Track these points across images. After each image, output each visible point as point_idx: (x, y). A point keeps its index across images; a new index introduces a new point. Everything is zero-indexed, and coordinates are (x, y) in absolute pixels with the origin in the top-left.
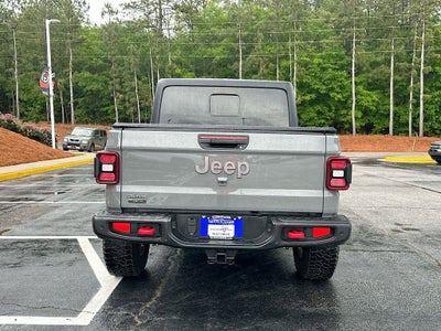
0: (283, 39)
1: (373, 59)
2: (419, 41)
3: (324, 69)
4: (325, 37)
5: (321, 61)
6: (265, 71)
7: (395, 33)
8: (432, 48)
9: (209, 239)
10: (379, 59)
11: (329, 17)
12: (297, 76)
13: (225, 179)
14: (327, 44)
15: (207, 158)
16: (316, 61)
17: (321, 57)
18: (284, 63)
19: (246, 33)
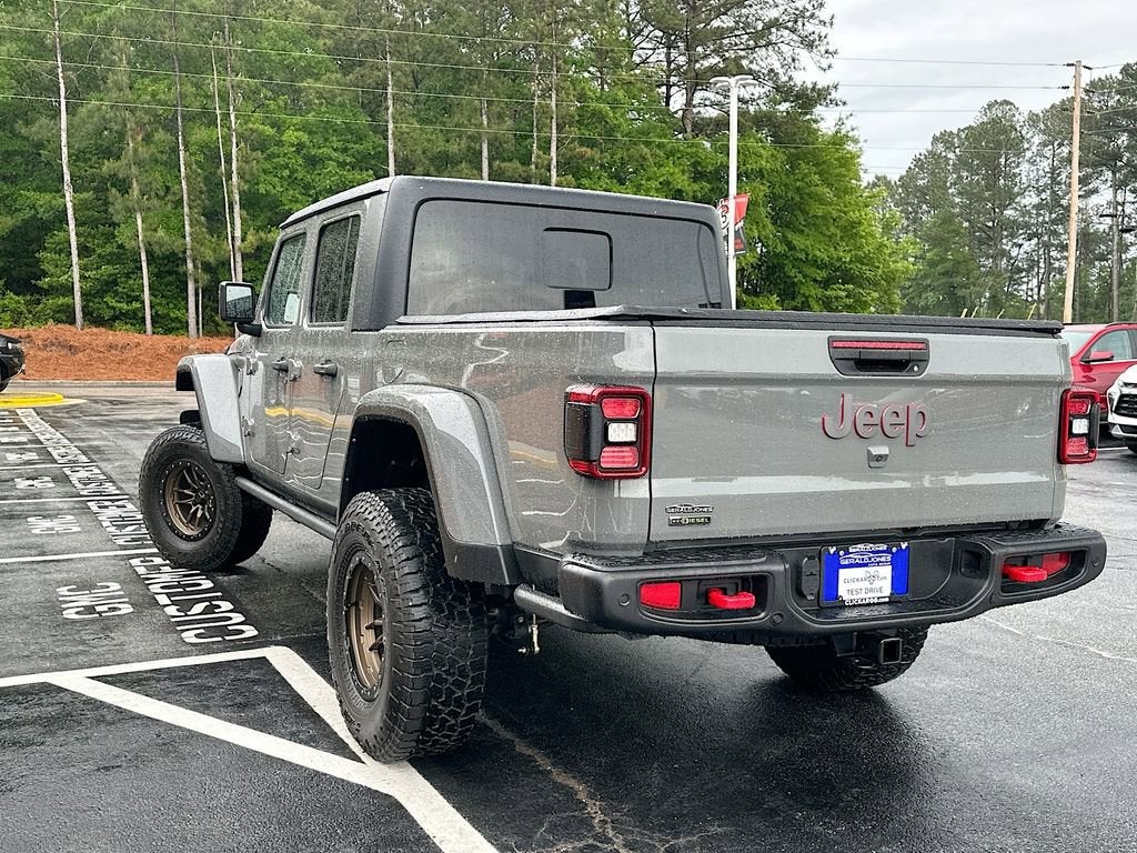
0: (193, 65)
1: (441, 146)
2: (545, 111)
3: (313, 162)
4: (310, 71)
5: (305, 137)
6: (144, 152)
7: (489, 85)
8: (574, 132)
9: (843, 606)
10: (453, 148)
11: (317, 19)
12: (241, 176)
13: (884, 450)
14: (320, 95)
15: (848, 397)
16: (290, 136)
17: (304, 128)
18: (200, 134)
19: (76, 34)
